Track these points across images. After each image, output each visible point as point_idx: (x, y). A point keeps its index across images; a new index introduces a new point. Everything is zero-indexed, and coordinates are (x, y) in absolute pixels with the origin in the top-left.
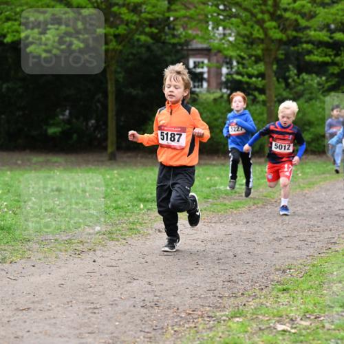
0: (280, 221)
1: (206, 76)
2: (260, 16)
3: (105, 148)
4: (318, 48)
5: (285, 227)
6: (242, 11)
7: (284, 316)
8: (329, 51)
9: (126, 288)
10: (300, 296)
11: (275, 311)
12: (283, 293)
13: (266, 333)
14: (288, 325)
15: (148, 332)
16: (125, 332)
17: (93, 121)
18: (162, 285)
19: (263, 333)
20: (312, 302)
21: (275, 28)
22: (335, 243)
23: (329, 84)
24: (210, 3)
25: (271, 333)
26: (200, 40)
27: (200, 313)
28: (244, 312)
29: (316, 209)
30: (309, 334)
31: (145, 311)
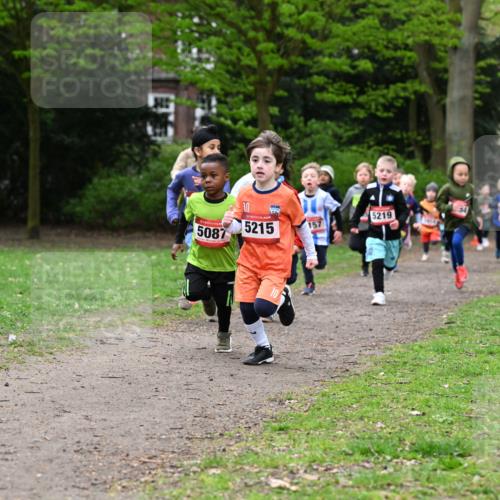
0: (276, 331)
1: (171, 118)
2: (251, 34)
3: (24, 222)
4: (334, 81)
5: (283, 339)
6: (225, 25)
7: (281, 467)
8: (350, 87)
9: (53, 425)
10: (304, 438)
11: (268, 459)
12: (279, 434)
13: (254, 491)
14: (286, 479)
15: (84, 489)
16: (51, 488)
17: (7, 182)
18: (105, 420)
19: (251, 491)
20: (322, 447)
21: (273, 51)
22: (355, 363)
23: (350, 133)
24: (180, 14)
25: (262, 491)
26: (164, 67)
27: (159, 461)
28: (224, 460)
29: (328, 313)
30: (317, 492)
31: (79, 457)
